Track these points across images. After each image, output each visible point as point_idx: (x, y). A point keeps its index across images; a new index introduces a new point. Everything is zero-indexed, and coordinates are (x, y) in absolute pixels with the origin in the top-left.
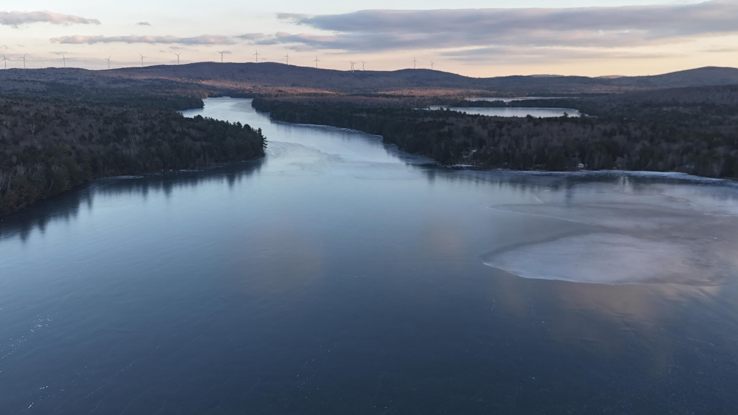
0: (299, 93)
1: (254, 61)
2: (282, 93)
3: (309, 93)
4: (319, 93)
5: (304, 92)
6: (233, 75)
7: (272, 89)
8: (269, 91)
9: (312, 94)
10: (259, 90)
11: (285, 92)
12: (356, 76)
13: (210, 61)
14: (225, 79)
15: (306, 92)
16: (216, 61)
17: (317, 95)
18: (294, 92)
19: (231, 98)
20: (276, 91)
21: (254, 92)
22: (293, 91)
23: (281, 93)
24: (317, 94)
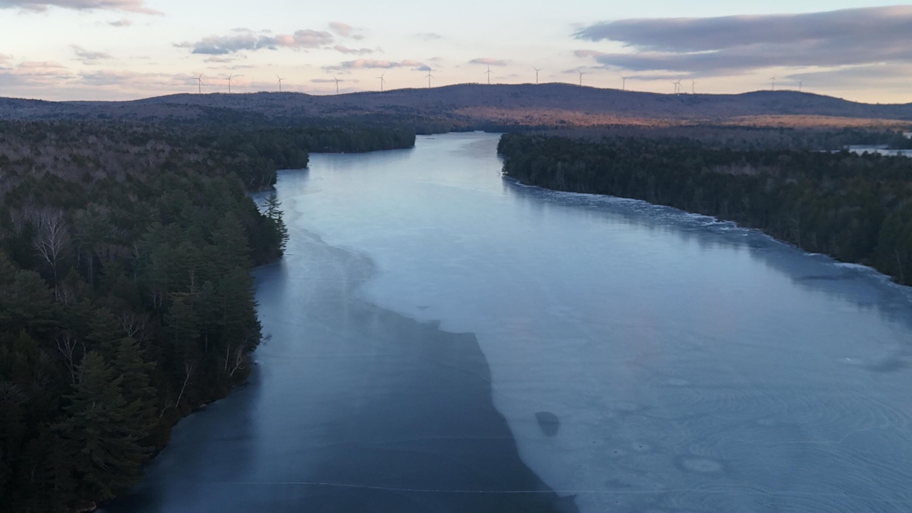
0: (592, 124)
1: (533, 82)
2: (565, 125)
3: (608, 125)
4: (625, 124)
5: (599, 124)
6: (501, 100)
7: (550, 119)
8: (546, 121)
9: (613, 126)
10: (531, 121)
11: (569, 123)
12: (682, 101)
13: (472, 82)
14: (488, 106)
15: (604, 124)
16: (480, 82)
17: (621, 127)
18: (585, 122)
19: (485, 133)
20: (556, 122)
21: (521, 124)
22: (583, 122)
23: (563, 124)
24: (621, 125)
